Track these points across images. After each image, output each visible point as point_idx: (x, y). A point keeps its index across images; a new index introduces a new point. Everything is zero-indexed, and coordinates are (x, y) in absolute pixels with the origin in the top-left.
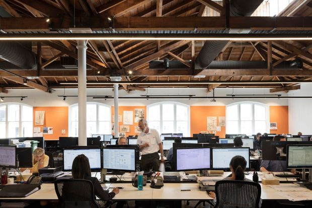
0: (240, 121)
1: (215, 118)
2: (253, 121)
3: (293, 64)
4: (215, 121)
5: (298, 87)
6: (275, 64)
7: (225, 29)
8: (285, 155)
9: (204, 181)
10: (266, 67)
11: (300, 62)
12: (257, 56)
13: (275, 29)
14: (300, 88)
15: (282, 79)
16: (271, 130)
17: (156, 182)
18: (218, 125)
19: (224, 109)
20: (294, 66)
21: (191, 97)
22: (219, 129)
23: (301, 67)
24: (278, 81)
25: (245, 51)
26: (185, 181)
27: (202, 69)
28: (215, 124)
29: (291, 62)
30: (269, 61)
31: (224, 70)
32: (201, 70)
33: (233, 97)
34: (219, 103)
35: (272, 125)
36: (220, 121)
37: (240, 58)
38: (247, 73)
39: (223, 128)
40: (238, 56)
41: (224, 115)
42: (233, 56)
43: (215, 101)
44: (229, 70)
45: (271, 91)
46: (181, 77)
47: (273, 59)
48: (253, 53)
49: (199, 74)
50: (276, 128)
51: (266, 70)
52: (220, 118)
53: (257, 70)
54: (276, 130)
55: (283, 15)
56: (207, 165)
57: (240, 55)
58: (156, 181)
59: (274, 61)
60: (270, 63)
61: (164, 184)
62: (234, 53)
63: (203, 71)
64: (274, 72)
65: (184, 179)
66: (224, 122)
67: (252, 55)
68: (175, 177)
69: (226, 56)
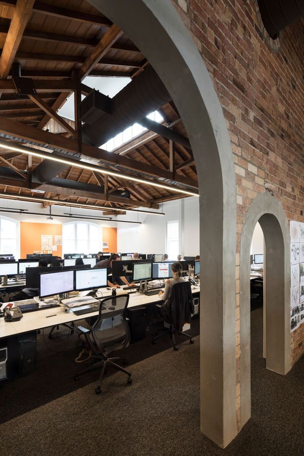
0: (76, 240)
1: (50, 237)
2: (89, 241)
3: (123, 194)
4: (51, 240)
5: (125, 213)
6: (110, 191)
7: (77, 153)
8: (131, 271)
9: (69, 303)
10: (103, 192)
11: (128, 193)
12: (93, 180)
13: (118, 165)
14: (125, 214)
15: (114, 206)
16: (104, 249)
17: (12, 315)
18: (53, 245)
19: (61, 227)
20: (124, 195)
21: (22, 211)
22: (55, 248)
23: (129, 197)
24: (110, 207)
25: (84, 173)
26: (44, 308)
27: (41, 183)
28: (51, 243)
29: (121, 192)
30: (106, 188)
31: (65, 189)
32: (40, 185)
33: (71, 216)
34: (56, 221)
35: (105, 244)
36: (56, 240)
37: (78, 178)
38: (87, 195)
39: (60, 248)
40: (77, 176)
41: (61, 234)
42: (72, 176)
43: (52, 219)
44: (70, 190)
45: (104, 214)
46: (7, 187)
47: (109, 187)
48: (91, 176)
49: (37, 188)
50: (107, 247)
51: (103, 195)
52: (57, 237)
53: (96, 194)
54: (107, 249)
55: (116, 153)
56: (71, 287)
57: (79, 176)
58: (12, 313)
59: (109, 188)
60: (107, 190)
61: (23, 314)
62: (73, 173)
63: (42, 186)
64: (110, 198)
65: (43, 306)
66: (60, 241)
67: (89, 178)
68: (32, 305)
69: (65, 174)
